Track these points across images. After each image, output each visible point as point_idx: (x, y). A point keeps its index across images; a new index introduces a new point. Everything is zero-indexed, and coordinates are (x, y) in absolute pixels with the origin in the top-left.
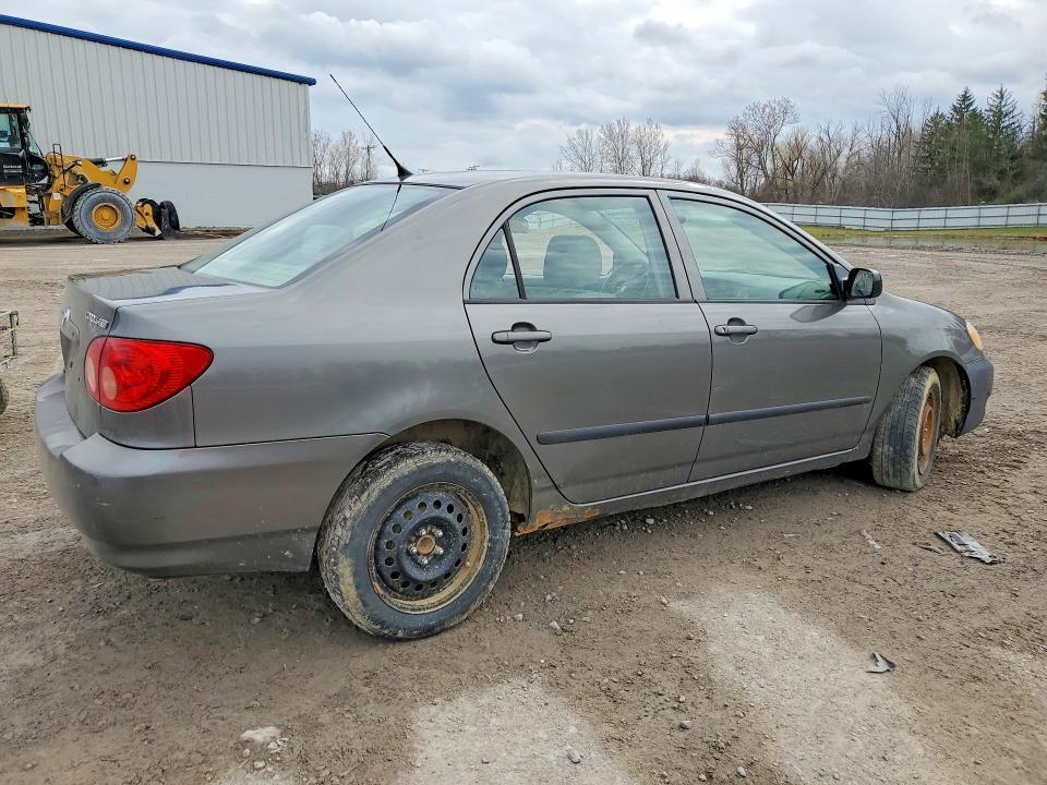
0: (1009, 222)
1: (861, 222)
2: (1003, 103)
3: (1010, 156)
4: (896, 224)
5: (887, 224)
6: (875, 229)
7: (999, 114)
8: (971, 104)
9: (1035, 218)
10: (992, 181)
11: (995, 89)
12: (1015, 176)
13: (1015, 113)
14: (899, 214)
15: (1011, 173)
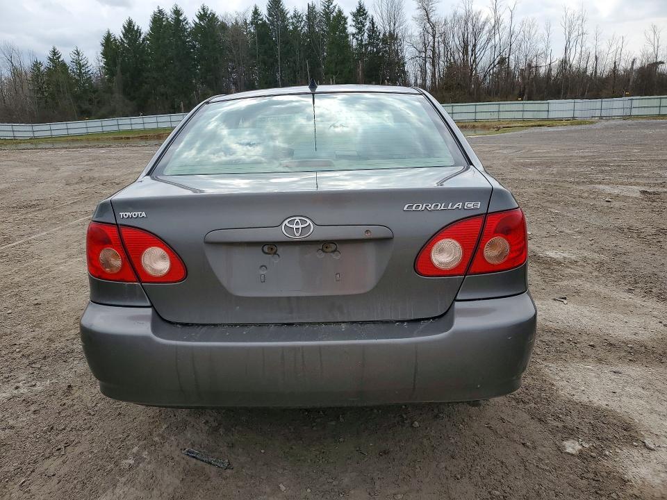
0: (104, 130)
1: (11, 134)
2: (80, 58)
3: (92, 90)
4: (37, 134)
5: (31, 134)
6: (22, 138)
7: (80, 65)
8: (59, 57)
9: (101, 128)
10: (86, 106)
11: (73, 49)
12: (98, 102)
13: (88, 65)
14: (37, 127)
15: (96, 101)
